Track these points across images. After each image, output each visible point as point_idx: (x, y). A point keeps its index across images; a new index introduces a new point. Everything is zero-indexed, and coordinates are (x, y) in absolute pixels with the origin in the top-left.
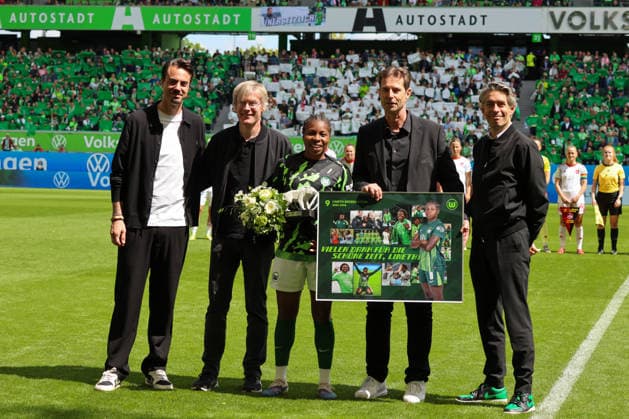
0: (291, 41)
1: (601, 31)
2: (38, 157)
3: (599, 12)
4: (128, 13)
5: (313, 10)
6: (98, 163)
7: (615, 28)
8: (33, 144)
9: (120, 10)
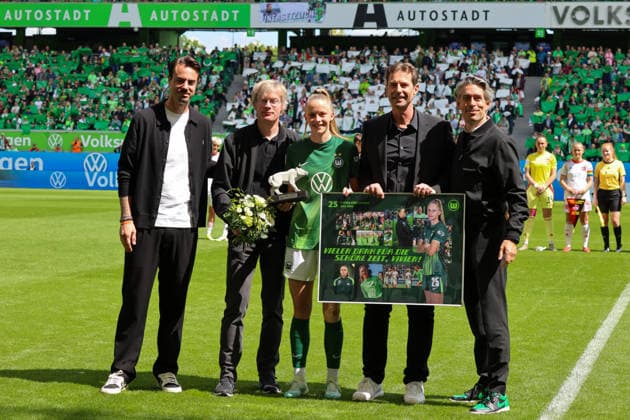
0: (291, 38)
1: (605, 26)
2: (34, 157)
3: (603, 7)
4: (125, 10)
5: (313, 6)
6: (95, 162)
7: (619, 23)
8: (29, 144)
9: (117, 7)
